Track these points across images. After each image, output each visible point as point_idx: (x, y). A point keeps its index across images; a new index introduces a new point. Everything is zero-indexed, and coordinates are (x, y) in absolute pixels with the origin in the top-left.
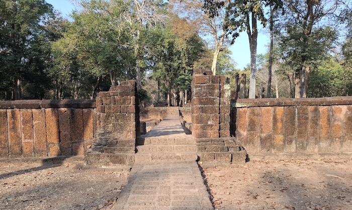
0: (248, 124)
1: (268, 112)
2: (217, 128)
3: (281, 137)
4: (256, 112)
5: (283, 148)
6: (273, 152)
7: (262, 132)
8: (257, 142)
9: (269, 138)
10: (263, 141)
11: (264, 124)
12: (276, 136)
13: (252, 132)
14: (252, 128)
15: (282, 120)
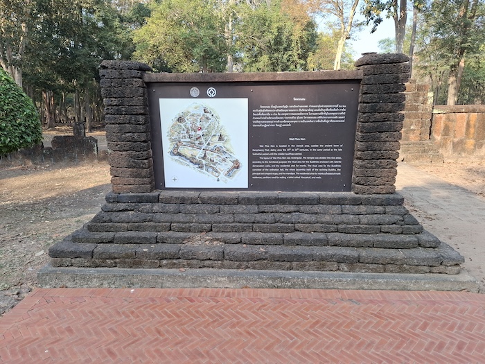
0: (442, 129)
1: (462, 118)
2: (418, 132)
3: (472, 141)
4: (451, 118)
5: (473, 152)
6: (463, 155)
7: (455, 137)
8: (450, 146)
9: (461, 142)
10: (455, 146)
11: (457, 129)
12: (468, 141)
13: (446, 137)
14: (446, 133)
15: (475, 126)
